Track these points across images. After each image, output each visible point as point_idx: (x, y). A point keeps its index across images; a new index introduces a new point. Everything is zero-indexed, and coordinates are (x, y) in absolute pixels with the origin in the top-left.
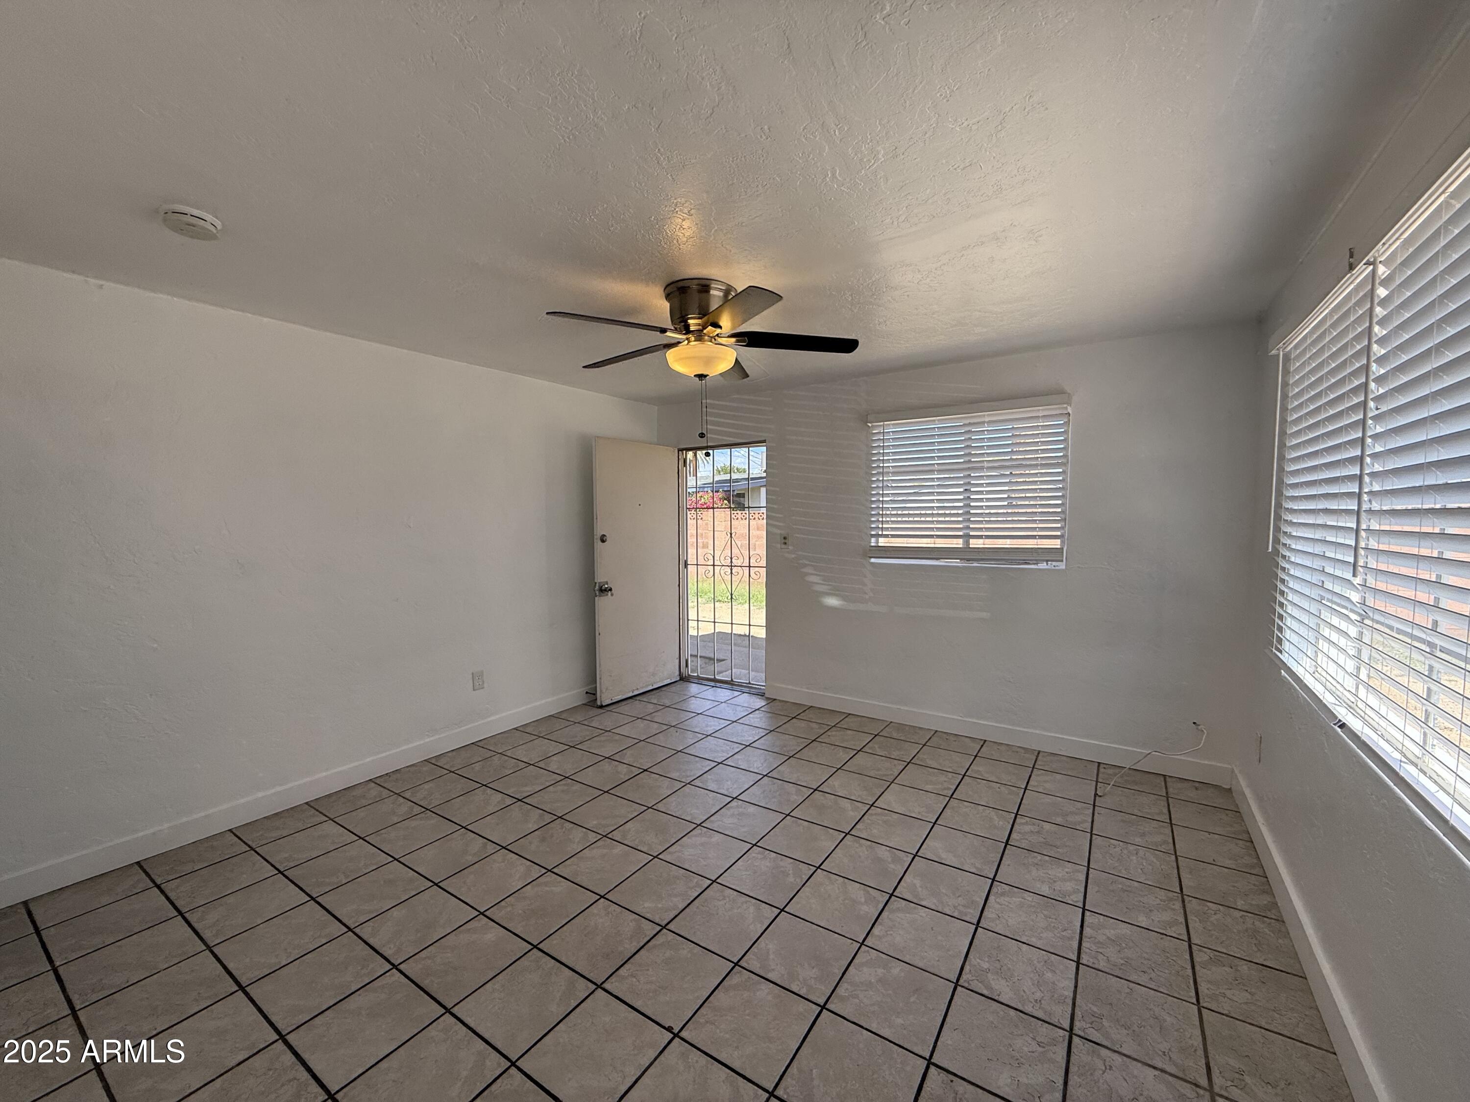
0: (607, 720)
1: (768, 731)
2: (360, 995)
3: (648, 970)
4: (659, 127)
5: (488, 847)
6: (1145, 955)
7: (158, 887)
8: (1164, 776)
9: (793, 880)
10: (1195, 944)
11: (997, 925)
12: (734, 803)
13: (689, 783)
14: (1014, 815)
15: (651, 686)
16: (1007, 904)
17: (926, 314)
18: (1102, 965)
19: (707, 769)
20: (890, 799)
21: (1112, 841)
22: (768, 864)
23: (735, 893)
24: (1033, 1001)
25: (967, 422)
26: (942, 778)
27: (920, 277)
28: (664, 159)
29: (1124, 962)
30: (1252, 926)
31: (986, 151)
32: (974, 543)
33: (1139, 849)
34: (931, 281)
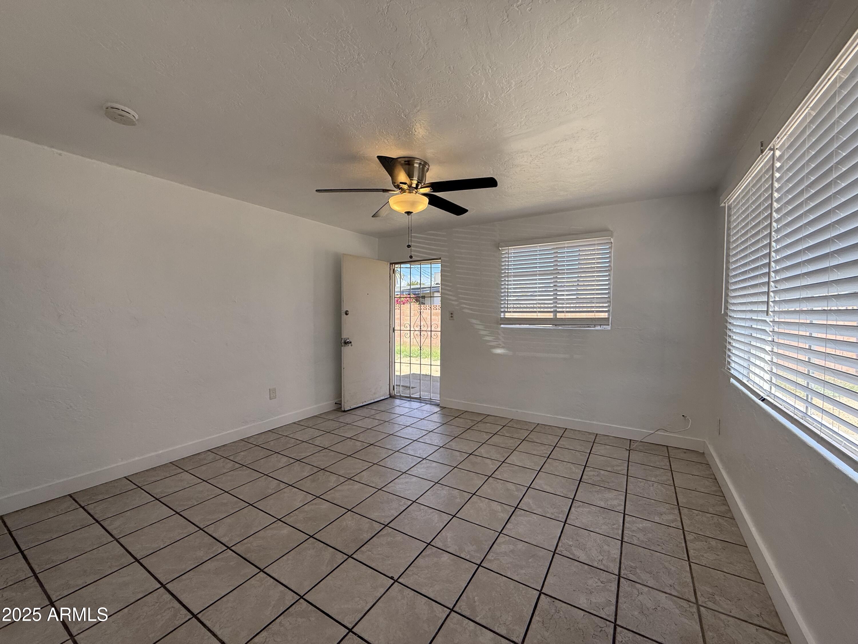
0: (348, 418)
1: (442, 424)
2: (208, 563)
3: (378, 548)
4: (393, 65)
5: (281, 485)
6: (659, 536)
7: (83, 508)
8: (667, 446)
9: (459, 501)
10: (686, 531)
11: (576, 523)
12: (424, 461)
13: (397, 451)
14: (584, 467)
15: (373, 400)
16: (581, 511)
17: (533, 183)
18: (635, 542)
19: (408, 444)
20: (514, 459)
21: (639, 479)
22: (445, 493)
23: (427, 507)
24: (598, 561)
25: (555, 247)
26: (543, 448)
27: (531, 159)
28: (395, 84)
29: (648, 541)
30: (718, 522)
31: (569, 85)
32: (559, 315)
33: (654, 483)
34: (537, 161)
